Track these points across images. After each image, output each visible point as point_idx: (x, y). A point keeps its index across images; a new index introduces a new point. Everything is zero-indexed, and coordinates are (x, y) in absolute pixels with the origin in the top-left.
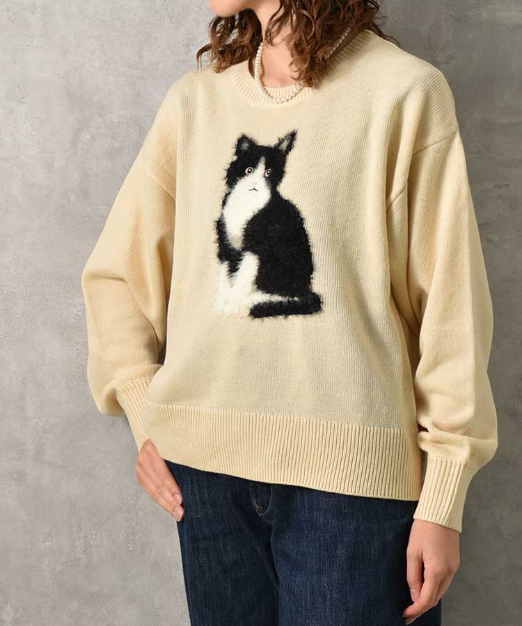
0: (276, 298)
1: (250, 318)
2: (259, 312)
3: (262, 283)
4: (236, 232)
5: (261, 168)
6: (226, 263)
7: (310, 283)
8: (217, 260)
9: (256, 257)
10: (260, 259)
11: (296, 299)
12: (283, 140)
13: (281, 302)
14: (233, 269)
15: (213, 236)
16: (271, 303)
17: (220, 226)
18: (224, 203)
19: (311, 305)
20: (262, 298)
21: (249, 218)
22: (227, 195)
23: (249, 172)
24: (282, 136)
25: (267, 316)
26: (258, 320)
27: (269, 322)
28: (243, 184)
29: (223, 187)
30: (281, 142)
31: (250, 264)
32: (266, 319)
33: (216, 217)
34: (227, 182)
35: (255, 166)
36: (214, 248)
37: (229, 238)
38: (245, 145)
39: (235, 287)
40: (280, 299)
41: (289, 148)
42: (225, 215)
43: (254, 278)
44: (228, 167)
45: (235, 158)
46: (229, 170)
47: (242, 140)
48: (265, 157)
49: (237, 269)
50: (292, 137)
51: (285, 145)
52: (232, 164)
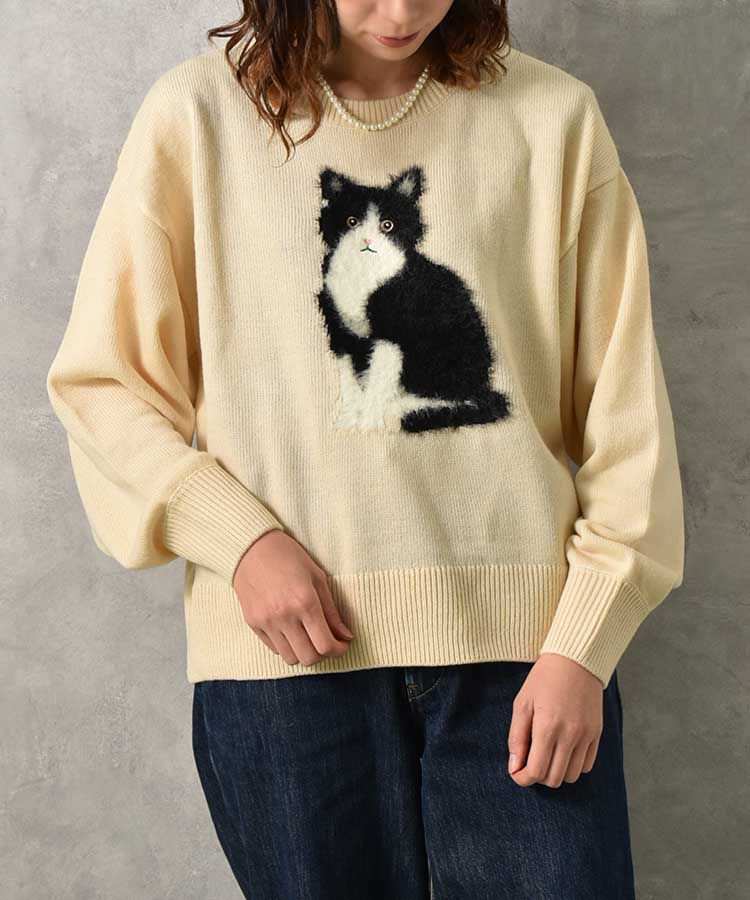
0: (437, 404)
1: (404, 436)
2: (414, 424)
3: (410, 381)
5: (372, 220)
6: (347, 358)
7: (487, 378)
8: (329, 354)
9: (396, 347)
10: (402, 349)
11: (468, 402)
12: (401, 179)
13: (445, 410)
14: (361, 365)
15: (318, 318)
16: (431, 410)
17: (325, 302)
18: (326, 268)
20: (415, 404)
21: (372, 292)
22: (327, 260)
23: (353, 224)
24: (396, 173)
25: (427, 429)
26: (415, 438)
27: (430, 440)
28: (349, 243)
29: (318, 246)
30: (396, 183)
31: (387, 358)
32: (427, 434)
33: (317, 288)
34: (324, 238)
35: (360, 216)
36: (323, 337)
37: (345, 320)
38: (336, 185)
39: (369, 390)
40: (444, 404)
41: (418, 191)
42: (330, 286)
43: (398, 377)
44: (318, 214)
45: (325, 203)
46: (320, 220)
47: (327, 176)
48: (376, 202)
49: (367, 366)
50: (417, 175)
51: (407, 187)
52: (323, 211)
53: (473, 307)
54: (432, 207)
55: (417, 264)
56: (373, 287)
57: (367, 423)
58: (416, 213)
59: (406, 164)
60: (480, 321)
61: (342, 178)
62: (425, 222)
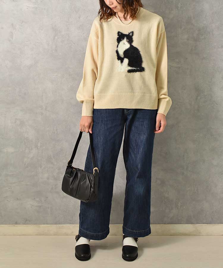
1: (128, 73)
2: (129, 71)
3: (129, 65)
4: (121, 53)
5: (125, 39)
6: (120, 60)
7: (141, 65)
8: (117, 60)
9: (128, 59)
10: (128, 60)
11: (138, 68)
12: (130, 33)
13: (135, 69)
14: (122, 62)
15: (116, 54)
16: (132, 69)
17: (117, 52)
18: (117, 47)
19: (142, 70)
20: (130, 68)
22: (118, 45)
24: (129, 32)
25: (131, 72)
26: (129, 73)
27: (132, 74)
28: (121, 43)
29: (117, 43)
30: (129, 34)
31: (126, 61)
33: (116, 50)
35: (123, 39)
36: (116, 57)
37: (120, 55)
38: (120, 34)
39: (123, 66)
40: (134, 68)
41: (133, 35)
42: (118, 49)
43: (127, 64)
44: (117, 38)
45: (118, 37)
46: (117, 39)
47: (119, 32)
48: (126, 37)
49: (123, 62)
50: (133, 32)
51: (131, 34)
52: (118, 38)
53: (140, 54)
54: (134, 38)
55: (132, 46)
56: (125, 50)
57: (122, 71)
58: (132, 39)
59: (131, 31)
60: (141, 56)
61: (121, 33)
62: (133, 40)
